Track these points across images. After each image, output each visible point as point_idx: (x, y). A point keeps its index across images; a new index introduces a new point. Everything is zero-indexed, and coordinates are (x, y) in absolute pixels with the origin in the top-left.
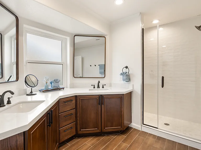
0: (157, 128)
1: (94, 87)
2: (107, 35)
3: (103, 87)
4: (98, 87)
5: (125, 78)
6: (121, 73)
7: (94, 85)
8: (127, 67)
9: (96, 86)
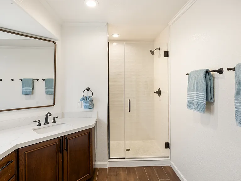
0: (124, 158)
1: (39, 124)
2: (57, 40)
3: (54, 121)
4: (47, 122)
5: (88, 104)
6: (82, 98)
7: (39, 121)
8: (88, 89)
9: (42, 122)
